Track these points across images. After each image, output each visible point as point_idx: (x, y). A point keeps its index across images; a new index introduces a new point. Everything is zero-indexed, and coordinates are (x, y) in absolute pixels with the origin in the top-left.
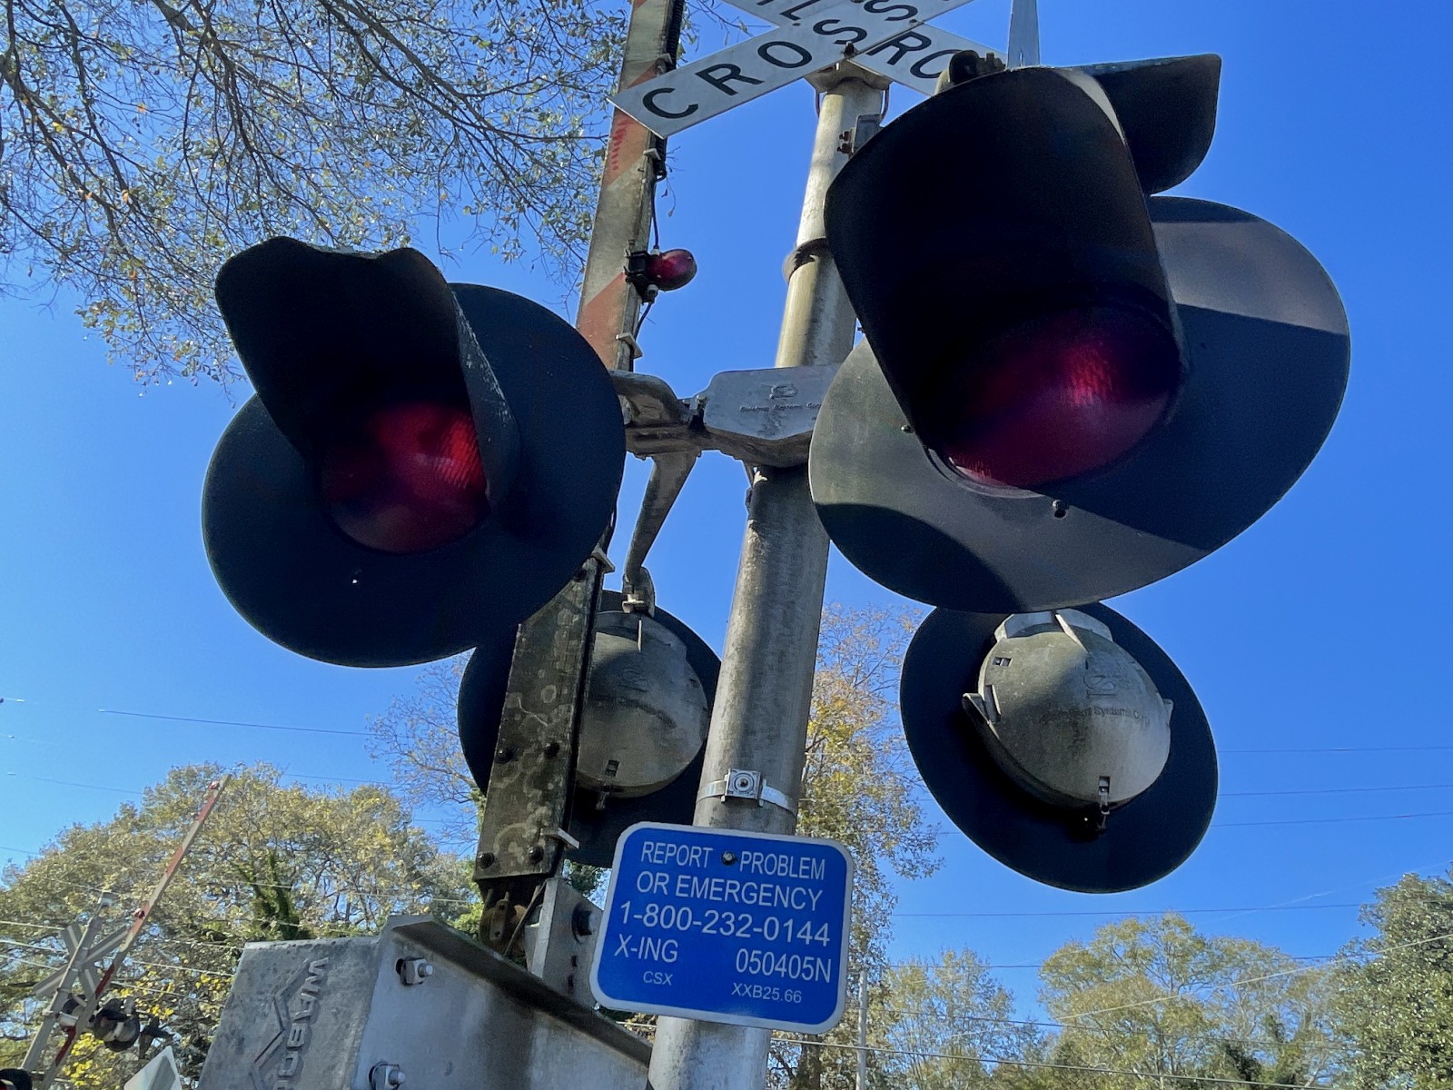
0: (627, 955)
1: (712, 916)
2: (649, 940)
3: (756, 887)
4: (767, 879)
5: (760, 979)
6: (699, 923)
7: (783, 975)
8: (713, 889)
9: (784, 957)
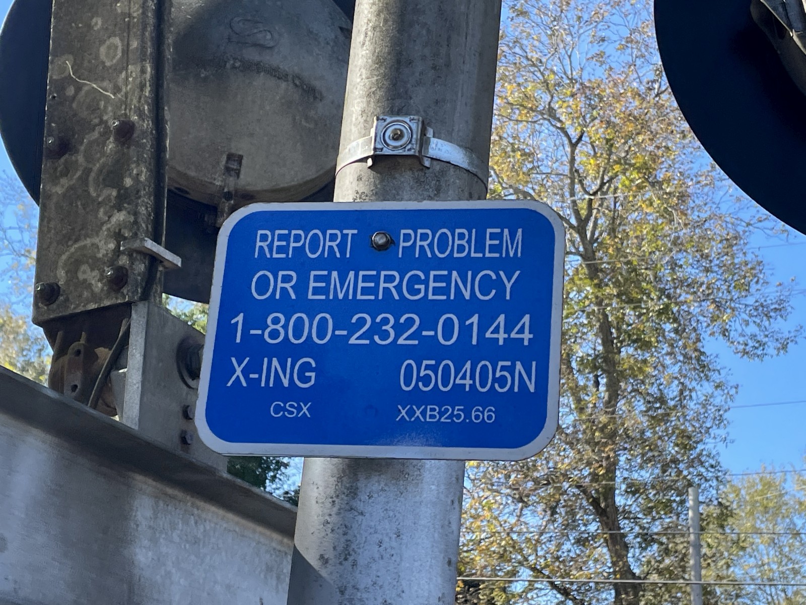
0: (244, 384)
1: (362, 322)
2: (275, 362)
3: (423, 277)
4: (439, 264)
5: (436, 397)
6: (345, 333)
7: (467, 389)
8: (361, 284)
9: (468, 365)
